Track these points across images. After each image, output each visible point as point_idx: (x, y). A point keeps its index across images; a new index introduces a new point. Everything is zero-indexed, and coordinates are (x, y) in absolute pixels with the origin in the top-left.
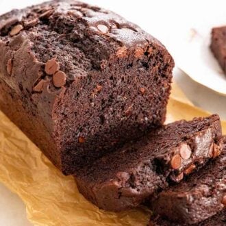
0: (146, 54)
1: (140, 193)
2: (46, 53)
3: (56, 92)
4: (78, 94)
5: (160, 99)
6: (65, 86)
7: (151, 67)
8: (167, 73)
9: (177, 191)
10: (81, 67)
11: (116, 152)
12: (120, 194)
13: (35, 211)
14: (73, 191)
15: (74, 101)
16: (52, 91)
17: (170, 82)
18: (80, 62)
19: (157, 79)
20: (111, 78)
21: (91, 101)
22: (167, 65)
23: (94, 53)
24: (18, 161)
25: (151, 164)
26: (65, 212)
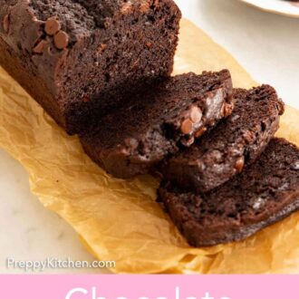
0: (152, 7)
1: (149, 160)
2: (45, 10)
3: (58, 54)
4: (81, 55)
5: (167, 51)
6: (67, 47)
7: (157, 21)
8: (174, 25)
9: (188, 158)
10: (83, 26)
11: (123, 109)
12: (128, 161)
13: (39, 179)
14: (78, 152)
15: (77, 62)
16: (53, 53)
17: (177, 33)
18: (82, 20)
19: (163, 31)
20: (116, 35)
21: (95, 60)
22: (174, 17)
23: (97, 9)
24: (19, 120)
25: (160, 130)
26: (71, 178)
